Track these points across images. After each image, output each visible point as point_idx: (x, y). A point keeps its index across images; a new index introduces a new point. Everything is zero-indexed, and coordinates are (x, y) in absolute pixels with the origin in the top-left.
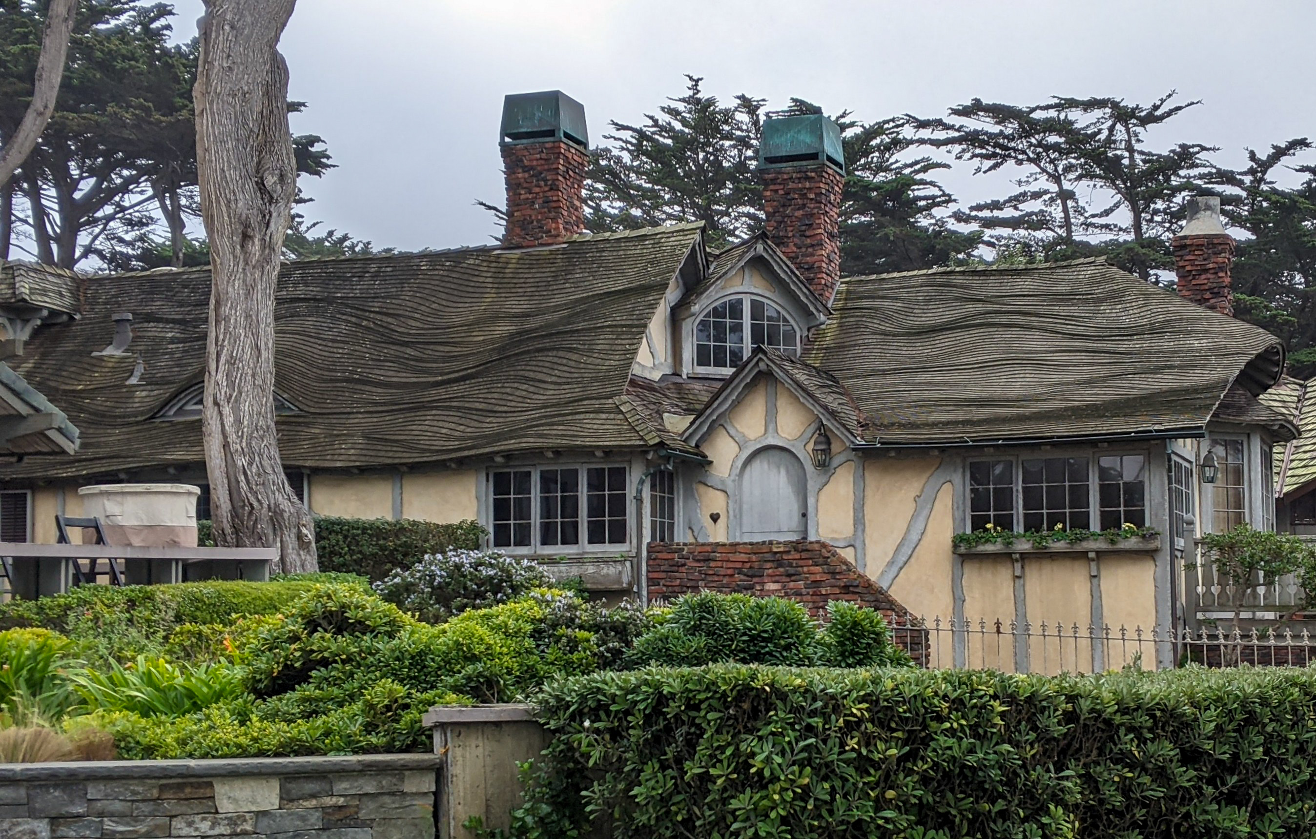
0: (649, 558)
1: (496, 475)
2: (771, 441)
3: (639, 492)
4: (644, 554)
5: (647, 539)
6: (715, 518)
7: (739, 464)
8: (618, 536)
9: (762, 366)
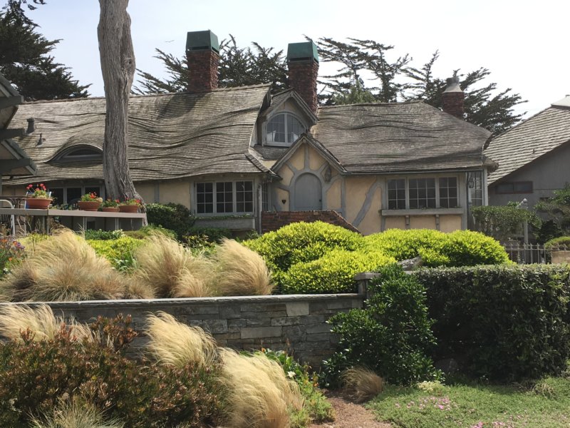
0: (262, 217)
1: (198, 185)
2: (308, 171)
3: (258, 191)
4: (260, 216)
5: (261, 210)
6: (284, 202)
7: (294, 180)
8: (249, 208)
9: (304, 141)
